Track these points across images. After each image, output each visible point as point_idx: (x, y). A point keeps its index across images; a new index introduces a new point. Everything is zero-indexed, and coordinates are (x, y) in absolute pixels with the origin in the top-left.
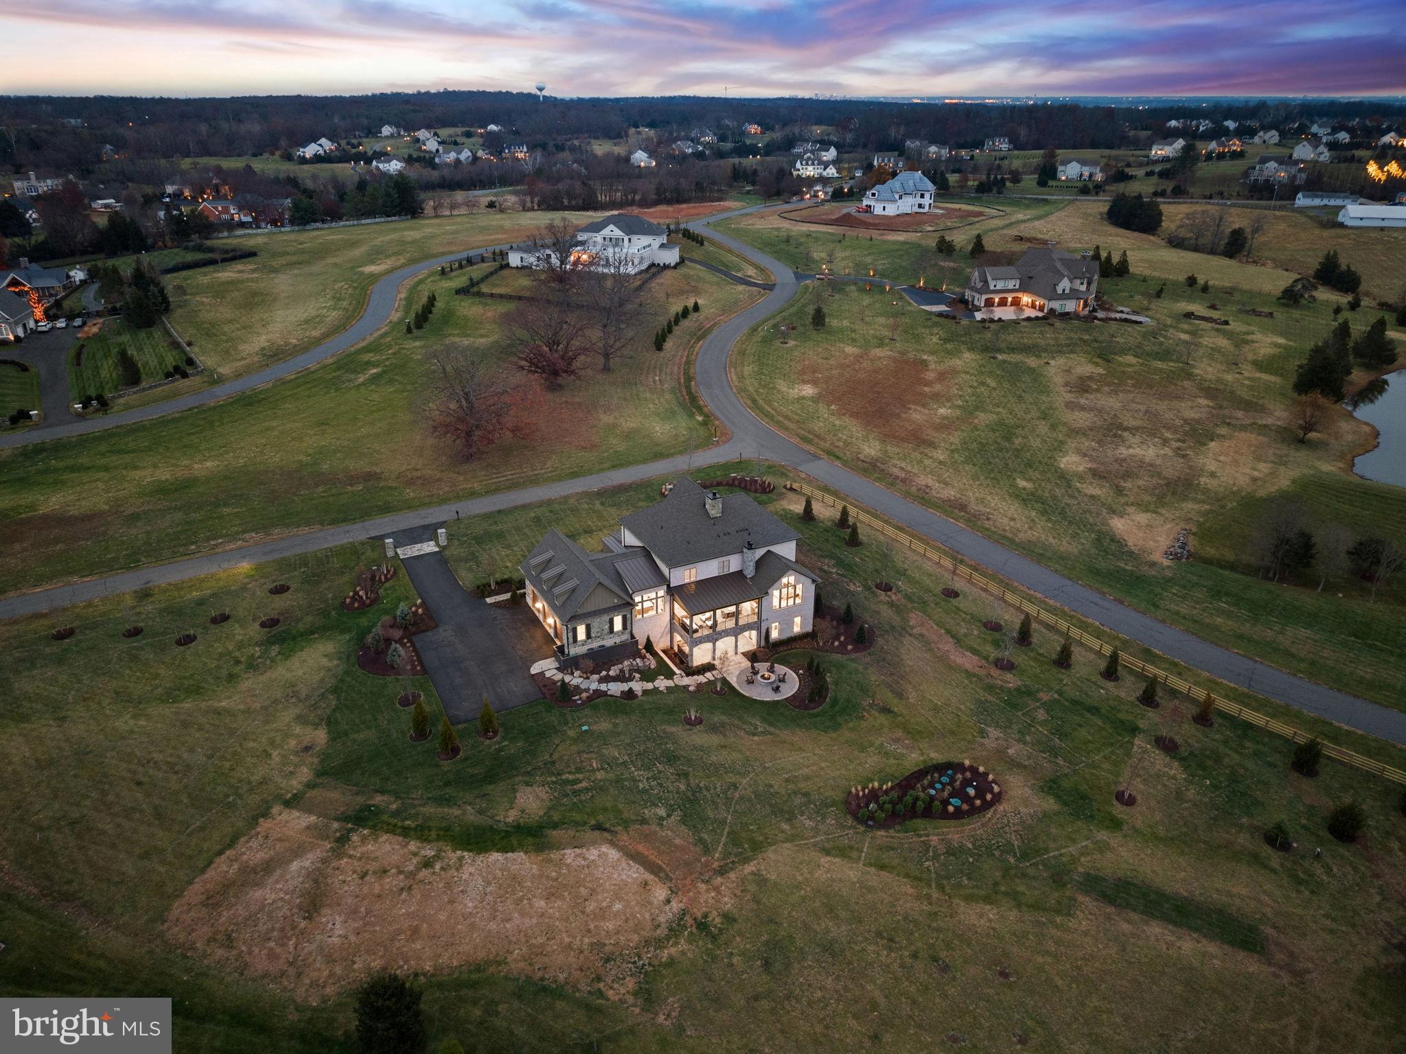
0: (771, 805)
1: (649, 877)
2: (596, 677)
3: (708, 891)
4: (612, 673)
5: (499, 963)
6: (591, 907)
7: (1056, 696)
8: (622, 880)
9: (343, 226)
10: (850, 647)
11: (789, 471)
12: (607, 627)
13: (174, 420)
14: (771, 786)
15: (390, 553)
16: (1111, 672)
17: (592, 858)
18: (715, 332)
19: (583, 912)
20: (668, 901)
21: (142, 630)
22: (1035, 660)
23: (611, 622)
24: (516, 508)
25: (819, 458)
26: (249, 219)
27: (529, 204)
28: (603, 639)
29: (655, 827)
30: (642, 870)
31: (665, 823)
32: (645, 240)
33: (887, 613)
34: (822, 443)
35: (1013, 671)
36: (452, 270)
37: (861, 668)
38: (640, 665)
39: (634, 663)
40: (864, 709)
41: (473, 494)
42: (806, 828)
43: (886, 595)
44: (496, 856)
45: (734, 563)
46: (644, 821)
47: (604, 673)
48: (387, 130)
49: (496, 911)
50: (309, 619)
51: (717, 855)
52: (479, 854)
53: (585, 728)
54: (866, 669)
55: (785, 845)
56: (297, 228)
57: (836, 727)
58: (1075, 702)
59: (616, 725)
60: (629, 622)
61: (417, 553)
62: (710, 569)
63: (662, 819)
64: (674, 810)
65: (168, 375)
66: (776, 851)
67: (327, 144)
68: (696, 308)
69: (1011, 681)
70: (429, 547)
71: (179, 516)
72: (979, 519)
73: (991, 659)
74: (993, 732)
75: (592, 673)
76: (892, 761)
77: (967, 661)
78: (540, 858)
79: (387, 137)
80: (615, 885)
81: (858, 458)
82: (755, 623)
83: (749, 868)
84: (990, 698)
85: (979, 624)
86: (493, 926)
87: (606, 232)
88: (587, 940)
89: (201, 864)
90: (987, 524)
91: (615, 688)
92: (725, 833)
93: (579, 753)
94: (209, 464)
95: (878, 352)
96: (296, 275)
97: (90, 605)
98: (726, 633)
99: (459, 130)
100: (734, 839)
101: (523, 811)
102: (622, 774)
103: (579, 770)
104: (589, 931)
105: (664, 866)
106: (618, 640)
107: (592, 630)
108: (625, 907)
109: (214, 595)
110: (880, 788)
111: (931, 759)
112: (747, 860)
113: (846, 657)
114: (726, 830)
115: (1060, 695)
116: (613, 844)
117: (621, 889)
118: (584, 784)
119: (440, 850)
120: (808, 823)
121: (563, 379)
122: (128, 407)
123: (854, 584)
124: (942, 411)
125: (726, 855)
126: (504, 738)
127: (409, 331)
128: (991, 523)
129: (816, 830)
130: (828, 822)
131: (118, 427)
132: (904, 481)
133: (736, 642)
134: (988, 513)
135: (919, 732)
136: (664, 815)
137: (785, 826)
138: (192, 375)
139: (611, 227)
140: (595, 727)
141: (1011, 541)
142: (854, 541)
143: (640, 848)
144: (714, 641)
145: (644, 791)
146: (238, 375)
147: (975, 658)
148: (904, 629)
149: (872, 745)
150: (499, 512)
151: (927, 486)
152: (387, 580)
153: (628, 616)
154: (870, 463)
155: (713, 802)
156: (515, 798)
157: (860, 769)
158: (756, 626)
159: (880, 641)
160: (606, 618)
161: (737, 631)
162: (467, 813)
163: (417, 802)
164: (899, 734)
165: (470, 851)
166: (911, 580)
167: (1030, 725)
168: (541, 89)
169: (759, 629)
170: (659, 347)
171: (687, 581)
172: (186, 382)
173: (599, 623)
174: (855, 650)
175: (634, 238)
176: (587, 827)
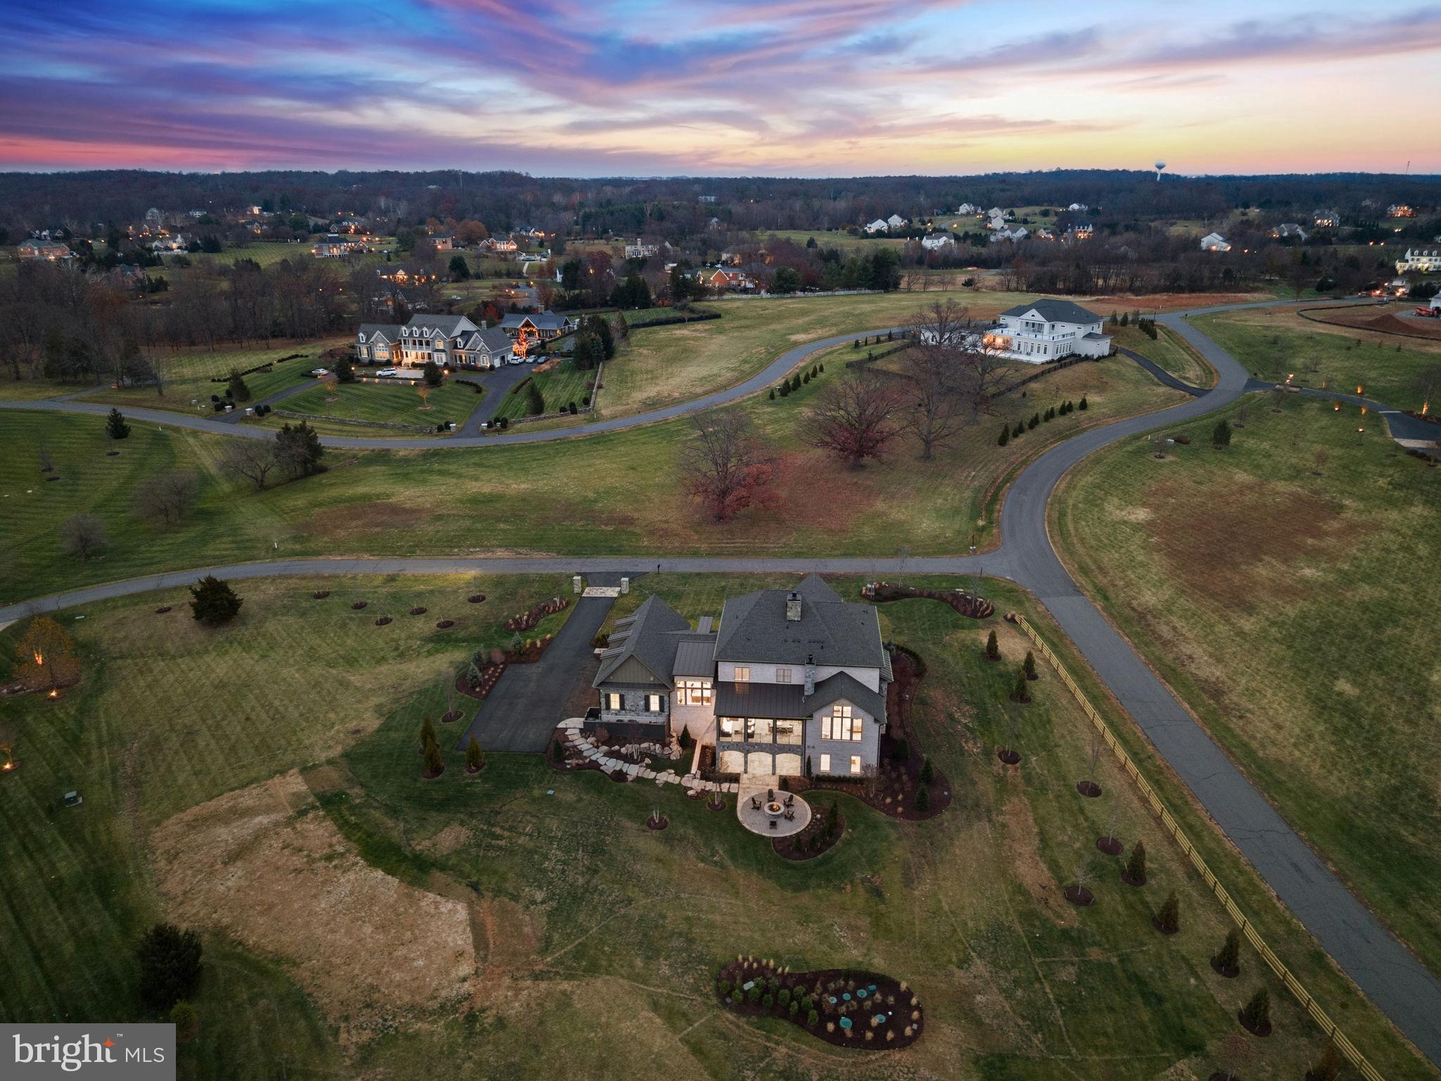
0: (645, 935)
1: (470, 949)
2: (605, 748)
3: (509, 988)
4: (623, 750)
5: (295, 964)
6: (401, 952)
7: (1114, 960)
8: (446, 941)
9: (818, 296)
10: (900, 809)
11: (1029, 600)
12: (642, 703)
13: (538, 447)
14: (664, 917)
15: (577, 589)
16: (1227, 963)
17: (443, 910)
18: (1086, 434)
19: (390, 954)
20: (464, 980)
21: (366, 604)
22: (1129, 906)
23: (647, 699)
24: (716, 574)
25: (1078, 591)
26: (750, 285)
27: (1013, 285)
28: (638, 715)
29: (519, 907)
30: (470, 940)
31: (532, 907)
32: (1069, 328)
33: (986, 786)
34: (1100, 578)
35: (1083, 909)
36: (866, 344)
37: (893, 836)
38: (658, 751)
39: (652, 748)
40: (851, 882)
41: (696, 554)
42: (657, 974)
43: (1003, 767)
44: (379, 874)
45: (795, 675)
46: (515, 898)
47: (617, 747)
48: (964, 208)
49: (334, 919)
50: (475, 628)
51: (549, 959)
52: (370, 866)
53: (550, 792)
54: (899, 839)
55: (621, 981)
56: (776, 296)
57: (797, 889)
58: (1136, 979)
59: (580, 800)
60: (666, 706)
61: (598, 595)
62: (766, 674)
63: (534, 902)
64: (552, 899)
65: (563, 410)
66: (606, 982)
67: (896, 221)
68: (1084, 405)
69: (1070, 917)
70: (612, 592)
71: (468, 523)
72: (1227, 714)
73: (1068, 883)
74: (980, 966)
75: (604, 744)
76: (825, 948)
77: (1032, 872)
78: (406, 891)
79: (962, 215)
80: (436, 942)
81: (1129, 605)
82: (798, 746)
83: (566, 986)
84: (1017, 927)
85: (1092, 837)
86: (319, 931)
87: (1027, 316)
88: (369, 980)
89: (216, 792)
90: (1235, 724)
91: (610, 765)
92: (577, 942)
93: (527, 813)
94: (523, 486)
95: (1281, 486)
96: (733, 337)
97: (354, 578)
98: (761, 748)
99: (1037, 209)
100: (579, 954)
101: (434, 845)
102: (542, 847)
103: (511, 829)
104: (379, 973)
105: (491, 946)
106: (653, 720)
107: (627, 702)
108: (426, 966)
109: (432, 592)
110: (775, 970)
111: (871, 965)
112: (570, 977)
113: (890, 819)
114: (580, 940)
115: (1121, 961)
116: (470, 905)
117: (437, 949)
118: (502, 843)
119: (348, 851)
120: (665, 970)
121: (867, 460)
122: (519, 431)
123: (975, 743)
124: (1308, 572)
125: (560, 962)
126: (480, 776)
127: (772, 397)
128: (1241, 723)
129: (665, 980)
130: (686, 977)
131: (497, 445)
132: (1165, 643)
133: (774, 761)
134: (1249, 711)
135: (888, 930)
136: (539, 900)
137: (639, 963)
138: (581, 412)
139: (1034, 311)
140: (560, 796)
141: (1251, 753)
142: (1021, 695)
143: (489, 921)
144: (746, 753)
145: (545, 871)
146: (614, 417)
147: (1047, 873)
148: (989, 811)
149: (820, 920)
150: (698, 574)
151: (1190, 657)
152: (554, 611)
153: (666, 698)
154: (1139, 613)
155: (595, 907)
156: (441, 830)
157: (779, 940)
158: (799, 750)
159: (946, 815)
160: (642, 694)
161: (774, 749)
162: (394, 829)
163: (375, 804)
164: (865, 922)
165: (366, 860)
166: (1053, 759)
167: (1039, 979)
168: (1160, 167)
169: (803, 754)
170: (1003, 441)
171: (738, 679)
172: (573, 418)
173: (634, 698)
174: (905, 815)
175: (1058, 325)
176: (465, 881)
